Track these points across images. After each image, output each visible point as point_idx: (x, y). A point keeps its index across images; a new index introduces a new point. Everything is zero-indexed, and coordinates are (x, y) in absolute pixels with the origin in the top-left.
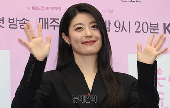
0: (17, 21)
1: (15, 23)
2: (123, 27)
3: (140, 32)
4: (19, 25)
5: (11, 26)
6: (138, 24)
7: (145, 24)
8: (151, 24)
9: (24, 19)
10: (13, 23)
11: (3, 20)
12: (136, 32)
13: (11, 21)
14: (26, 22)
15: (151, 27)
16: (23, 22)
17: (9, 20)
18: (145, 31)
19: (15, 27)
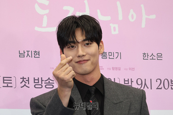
0: (42, 81)
1: (40, 83)
2: (145, 84)
3: (161, 88)
4: (44, 85)
5: (36, 86)
6: (159, 81)
7: (166, 81)
8: (171, 81)
9: (49, 78)
10: (38, 82)
11: (28, 80)
12: (157, 88)
13: (36, 81)
14: (51, 82)
15: (171, 83)
16: (48, 82)
17: (35, 80)
18: (166, 87)
19: (40, 86)
